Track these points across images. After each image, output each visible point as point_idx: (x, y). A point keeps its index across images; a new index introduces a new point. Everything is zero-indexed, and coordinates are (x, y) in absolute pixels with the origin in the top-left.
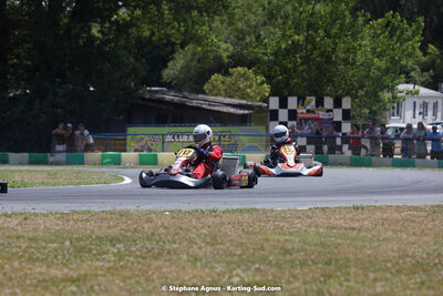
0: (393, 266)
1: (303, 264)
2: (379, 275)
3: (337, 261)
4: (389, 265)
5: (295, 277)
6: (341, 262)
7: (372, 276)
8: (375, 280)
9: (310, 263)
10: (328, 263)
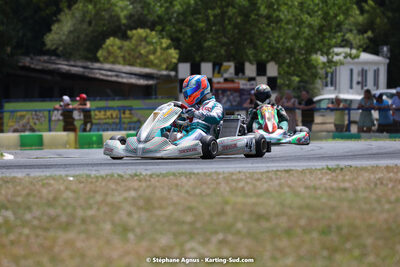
3: (339, 228)
9: (299, 231)
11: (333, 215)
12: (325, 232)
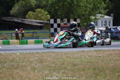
1: (83, 70)
3: (98, 68)
6: (100, 69)
7: (117, 74)
11: (97, 64)
12: (94, 69)
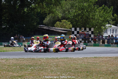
0: (105, 73)
1: (81, 72)
2: (101, 75)
3: (90, 72)
4: (104, 73)
5: (79, 76)
7: (99, 75)
8: (100, 77)
9: (83, 72)
10: (88, 72)
11: (90, 69)
